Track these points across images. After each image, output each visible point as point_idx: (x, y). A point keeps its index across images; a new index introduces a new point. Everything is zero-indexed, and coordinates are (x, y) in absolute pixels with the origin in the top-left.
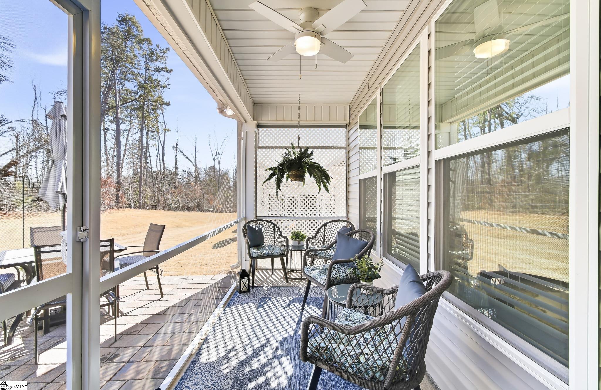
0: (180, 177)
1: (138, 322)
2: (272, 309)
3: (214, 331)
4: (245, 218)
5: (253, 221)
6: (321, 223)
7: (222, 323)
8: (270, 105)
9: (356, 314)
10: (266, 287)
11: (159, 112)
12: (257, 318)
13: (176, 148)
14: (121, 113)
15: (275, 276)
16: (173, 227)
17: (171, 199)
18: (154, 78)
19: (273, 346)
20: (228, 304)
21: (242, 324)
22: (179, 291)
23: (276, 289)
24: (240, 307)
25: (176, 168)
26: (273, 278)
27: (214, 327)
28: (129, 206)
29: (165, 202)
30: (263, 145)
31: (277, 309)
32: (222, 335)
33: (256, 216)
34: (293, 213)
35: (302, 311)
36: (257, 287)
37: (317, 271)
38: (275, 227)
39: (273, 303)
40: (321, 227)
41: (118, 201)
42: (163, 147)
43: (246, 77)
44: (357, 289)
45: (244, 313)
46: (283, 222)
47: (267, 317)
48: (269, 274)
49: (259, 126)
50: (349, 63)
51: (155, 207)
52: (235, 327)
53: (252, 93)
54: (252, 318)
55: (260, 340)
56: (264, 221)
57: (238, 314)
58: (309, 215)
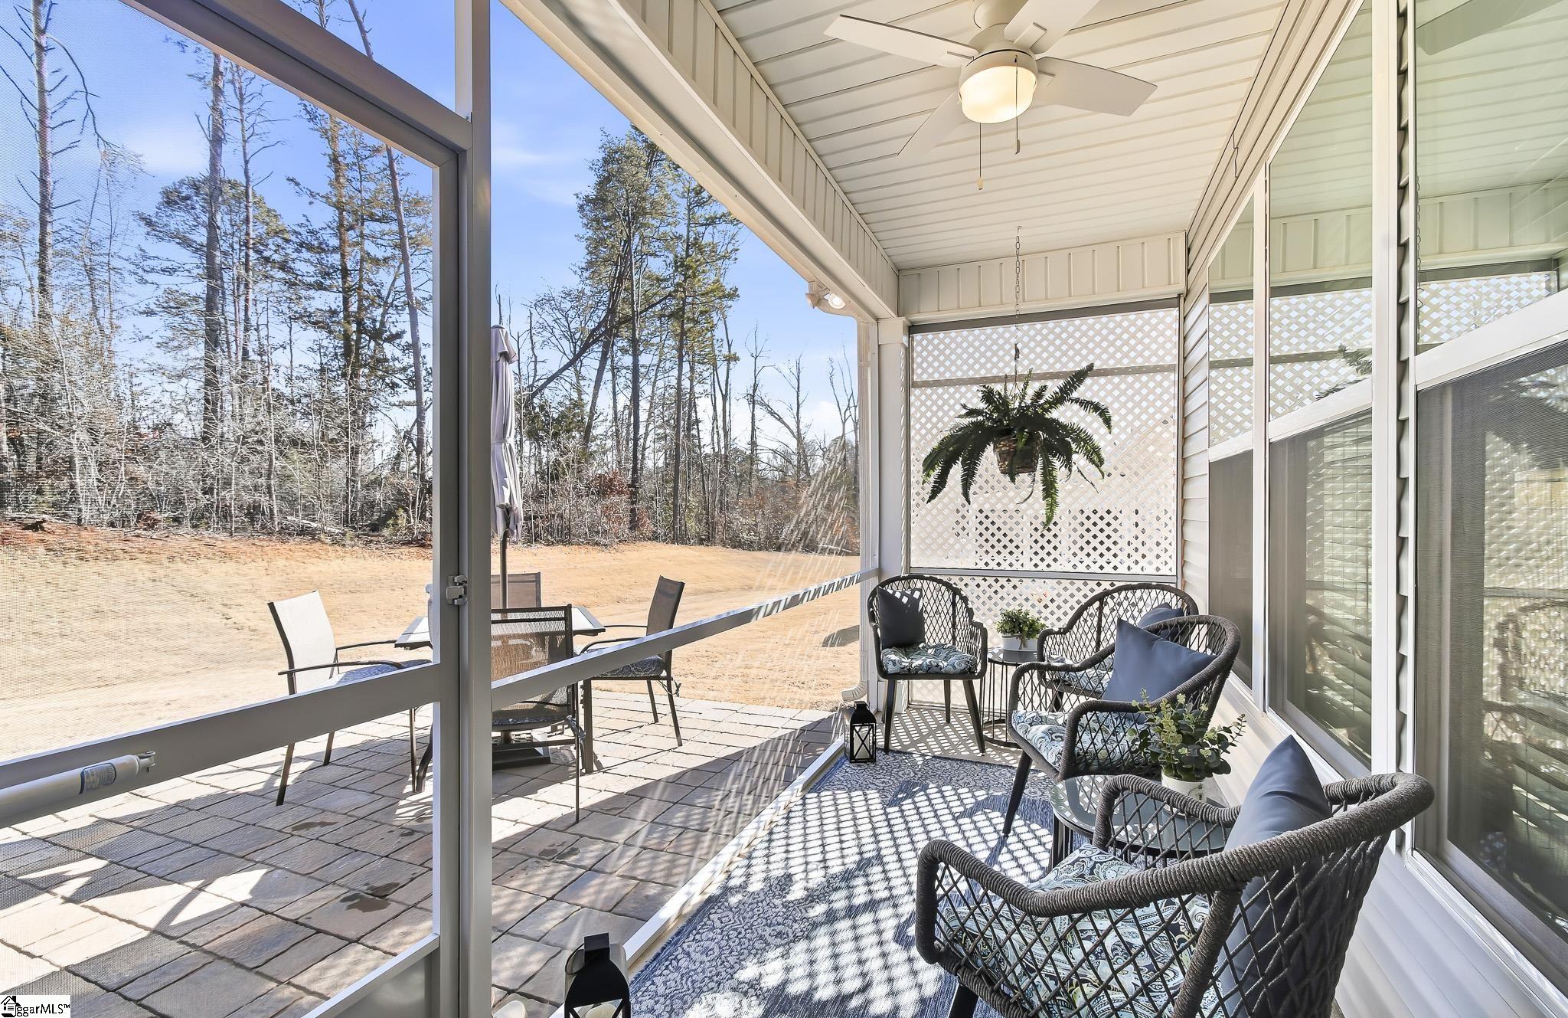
0: (763, 466)
1: (625, 790)
2: (923, 816)
3: (770, 841)
4: (880, 571)
5: (899, 579)
6: (1092, 590)
7: (791, 828)
8: (938, 269)
9: (1116, 868)
10: (923, 755)
11: (715, 317)
12: (878, 831)
13: (753, 396)
14: (641, 330)
15: (954, 730)
16: (743, 589)
17: (741, 521)
18: (707, 239)
19: (901, 910)
20: (814, 785)
21: (837, 839)
22: (718, 738)
23: (947, 765)
24: (842, 796)
25: (753, 444)
26: (945, 735)
27: (771, 833)
28: (655, 537)
29: (727, 527)
30: (925, 377)
31: (936, 816)
32: (784, 855)
33: (909, 567)
34: (1049, 560)
35: (1006, 836)
36: (898, 752)
37: (1044, 727)
38: (958, 597)
39: (929, 800)
40: (1090, 603)
41: (634, 525)
42: (724, 397)
43: (863, 208)
44: (1126, 793)
45: (849, 811)
46: (1018, 584)
47: (905, 833)
48: (937, 723)
49: (913, 329)
50: (1143, 110)
51: (705, 540)
52: (820, 842)
53: (886, 244)
54: (865, 828)
55: (874, 887)
56: (927, 579)
57: (834, 814)
58: (1095, 568)
